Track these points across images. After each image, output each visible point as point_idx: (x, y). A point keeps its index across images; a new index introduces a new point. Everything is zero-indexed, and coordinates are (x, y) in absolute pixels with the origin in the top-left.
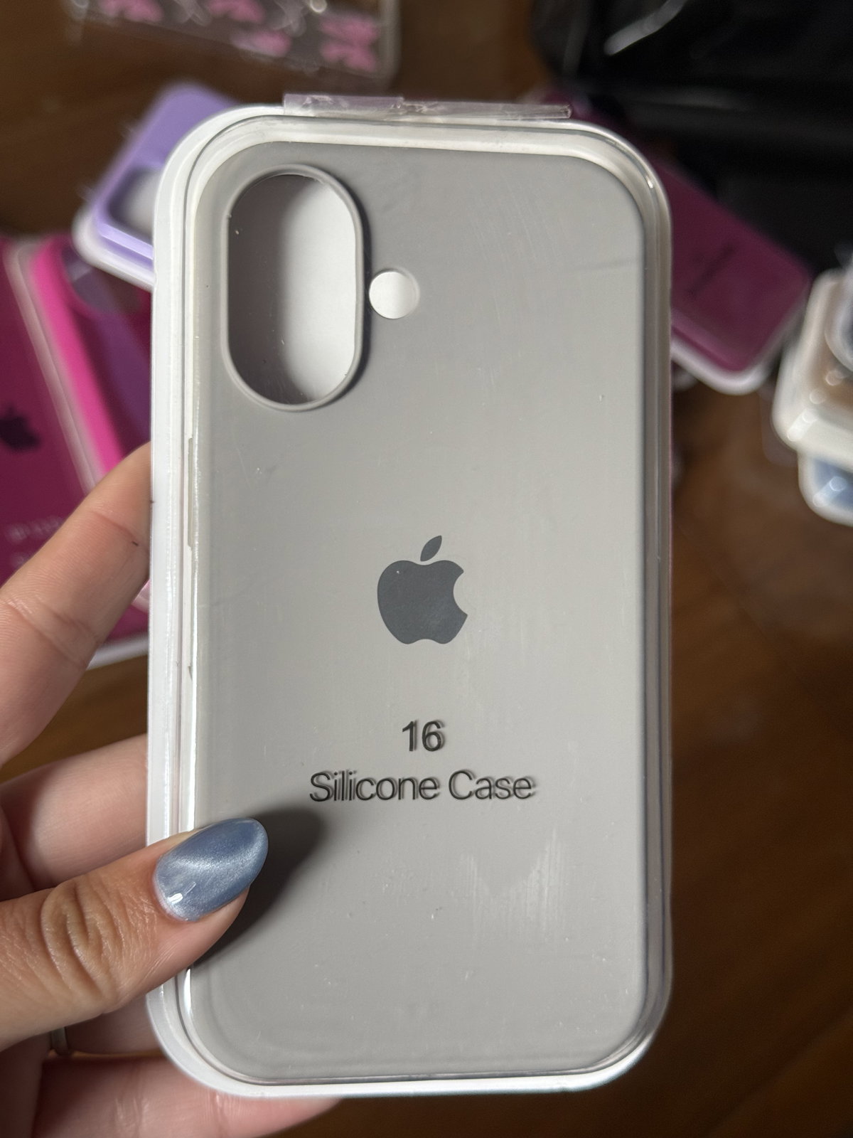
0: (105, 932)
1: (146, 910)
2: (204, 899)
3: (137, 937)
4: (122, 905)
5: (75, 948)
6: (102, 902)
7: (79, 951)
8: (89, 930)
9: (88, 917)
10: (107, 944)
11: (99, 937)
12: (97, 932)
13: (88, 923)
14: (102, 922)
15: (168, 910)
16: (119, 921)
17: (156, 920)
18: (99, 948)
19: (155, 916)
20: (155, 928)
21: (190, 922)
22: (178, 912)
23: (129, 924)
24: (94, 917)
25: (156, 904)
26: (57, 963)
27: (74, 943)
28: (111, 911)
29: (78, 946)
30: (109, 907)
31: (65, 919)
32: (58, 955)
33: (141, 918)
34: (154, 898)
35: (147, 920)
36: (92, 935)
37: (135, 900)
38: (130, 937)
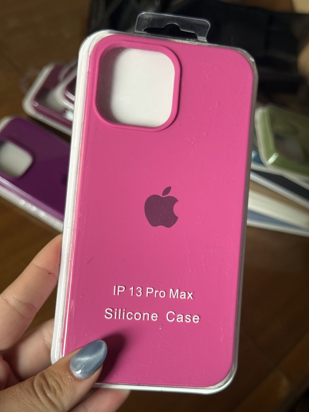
0: (56, 387)
1: (69, 377)
2: (88, 370)
3: (67, 387)
4: (61, 378)
5: (47, 394)
6: (53, 377)
7: (49, 395)
8: (51, 387)
9: (49, 383)
10: (58, 391)
12: (54, 387)
13: (50, 385)
14: (55, 384)
15: (77, 376)
16: (60, 383)
17: (73, 380)
19: (73, 379)
20: (73, 383)
21: (85, 379)
22: (80, 376)
23: (64, 383)
24: (52, 382)
25: (72, 375)
26: (42, 400)
27: (47, 392)
28: (57, 380)
29: (48, 393)
30: (56, 379)
31: (42, 385)
32: (42, 397)
33: (68, 380)
34: (71, 373)
35: (70, 381)
36: (52, 389)
37: (65, 375)
38: (65, 387)
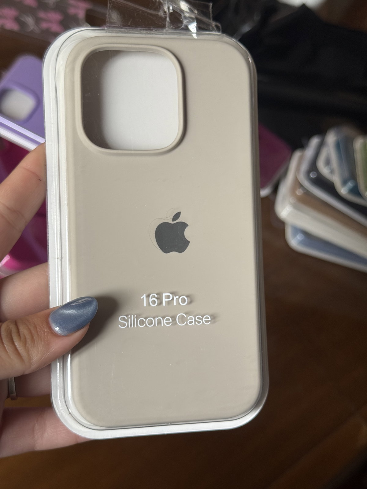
1: (46, 330)
6: (27, 326)
11: (25, 339)
14: (27, 333)
15: (55, 331)
18: (25, 343)
26: (6, 347)
29: (16, 341)
30: (30, 328)
34: (50, 326)
35: (46, 334)
37: (41, 326)
